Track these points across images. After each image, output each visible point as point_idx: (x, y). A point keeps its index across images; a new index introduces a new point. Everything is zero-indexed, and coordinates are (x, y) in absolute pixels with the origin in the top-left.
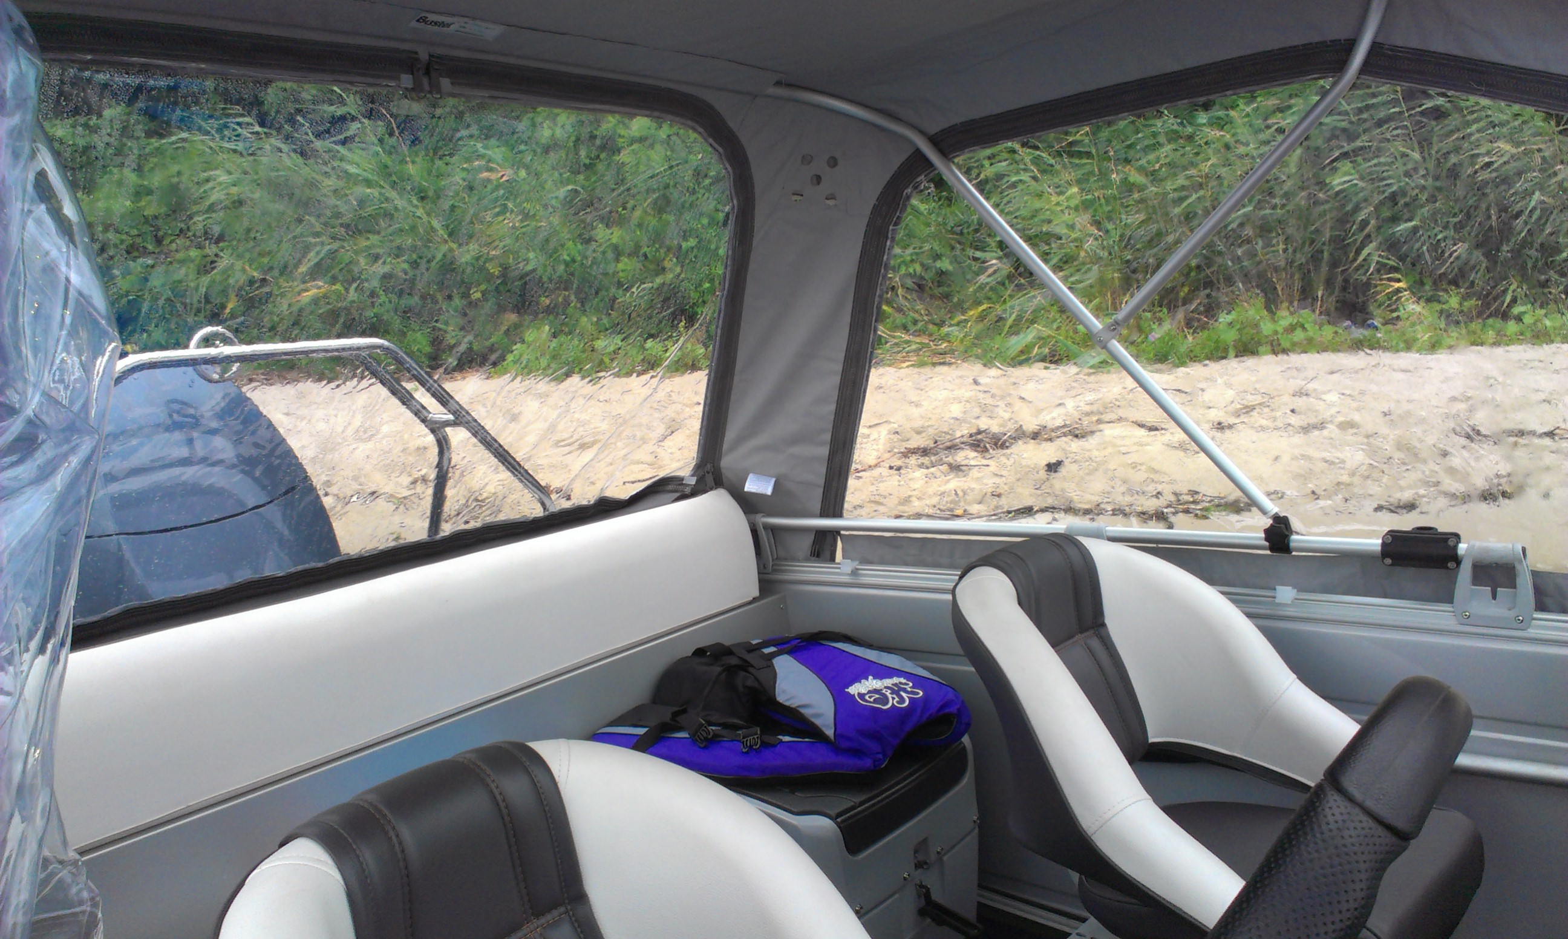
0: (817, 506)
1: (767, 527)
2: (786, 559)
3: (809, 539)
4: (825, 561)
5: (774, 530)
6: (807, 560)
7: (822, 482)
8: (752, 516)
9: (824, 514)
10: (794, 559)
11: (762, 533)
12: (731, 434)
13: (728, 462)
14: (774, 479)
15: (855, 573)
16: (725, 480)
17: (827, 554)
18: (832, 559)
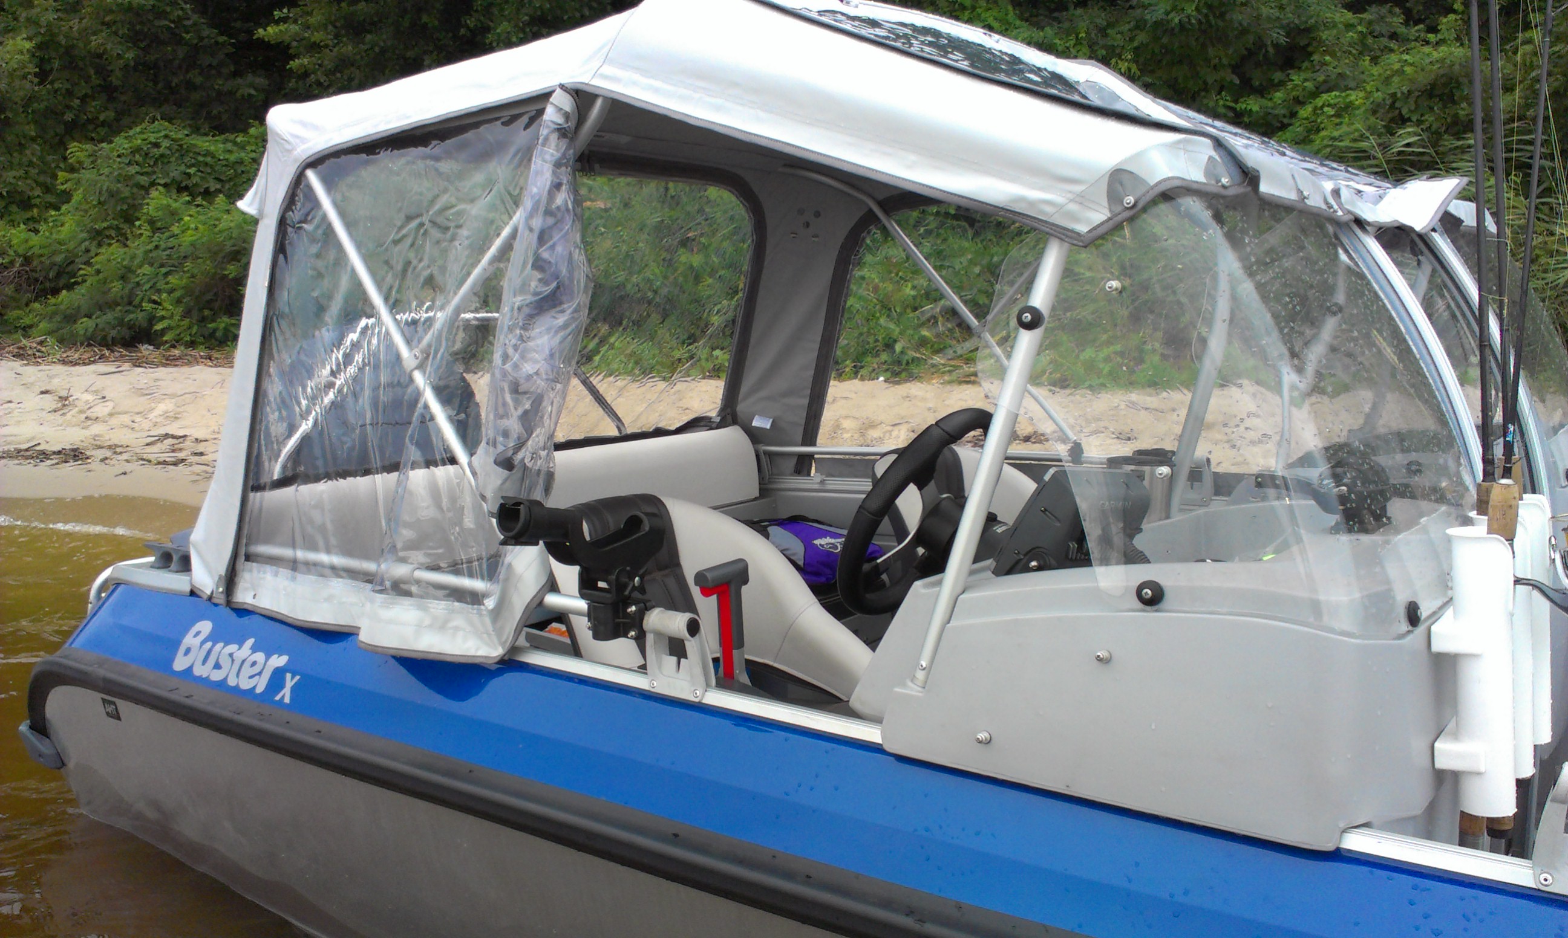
0: (799, 438)
1: (766, 453)
2: (778, 475)
3: (794, 461)
4: (804, 476)
5: (770, 455)
6: (791, 475)
7: (803, 422)
8: (756, 446)
9: (803, 444)
10: (783, 475)
11: (762, 456)
12: (744, 388)
13: (742, 408)
14: (771, 420)
15: (822, 482)
16: (739, 420)
17: (805, 472)
18: (809, 474)
